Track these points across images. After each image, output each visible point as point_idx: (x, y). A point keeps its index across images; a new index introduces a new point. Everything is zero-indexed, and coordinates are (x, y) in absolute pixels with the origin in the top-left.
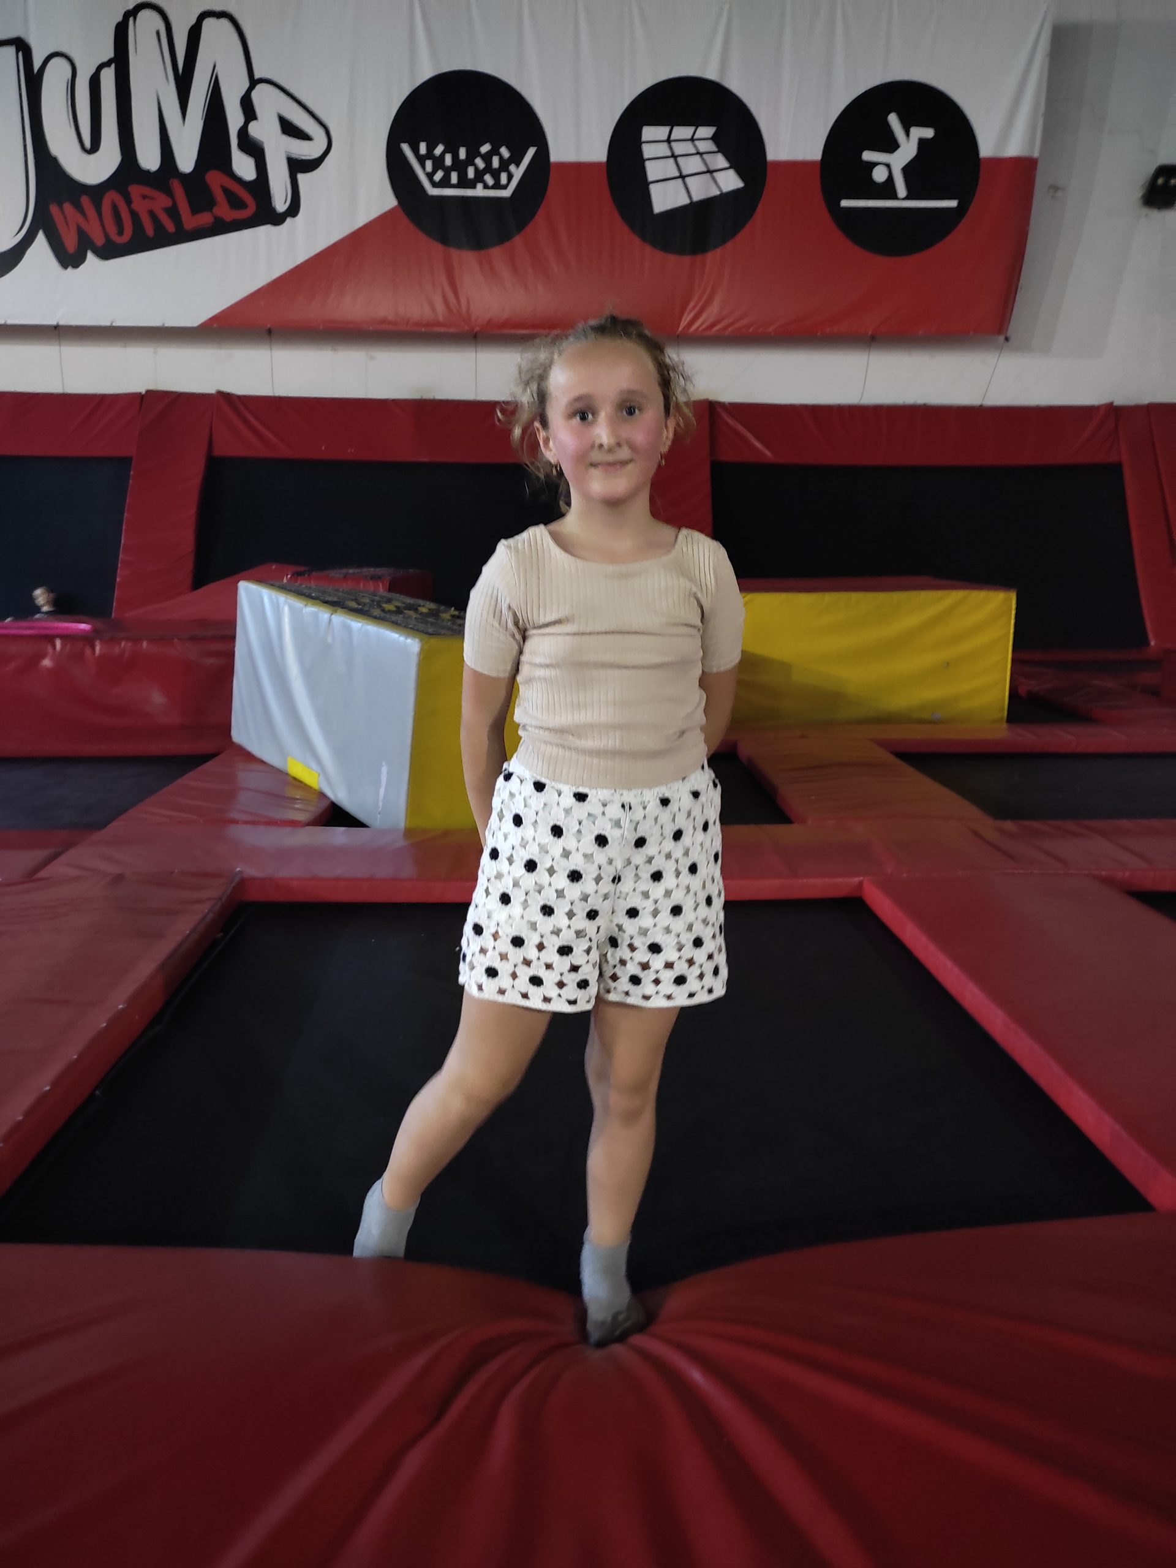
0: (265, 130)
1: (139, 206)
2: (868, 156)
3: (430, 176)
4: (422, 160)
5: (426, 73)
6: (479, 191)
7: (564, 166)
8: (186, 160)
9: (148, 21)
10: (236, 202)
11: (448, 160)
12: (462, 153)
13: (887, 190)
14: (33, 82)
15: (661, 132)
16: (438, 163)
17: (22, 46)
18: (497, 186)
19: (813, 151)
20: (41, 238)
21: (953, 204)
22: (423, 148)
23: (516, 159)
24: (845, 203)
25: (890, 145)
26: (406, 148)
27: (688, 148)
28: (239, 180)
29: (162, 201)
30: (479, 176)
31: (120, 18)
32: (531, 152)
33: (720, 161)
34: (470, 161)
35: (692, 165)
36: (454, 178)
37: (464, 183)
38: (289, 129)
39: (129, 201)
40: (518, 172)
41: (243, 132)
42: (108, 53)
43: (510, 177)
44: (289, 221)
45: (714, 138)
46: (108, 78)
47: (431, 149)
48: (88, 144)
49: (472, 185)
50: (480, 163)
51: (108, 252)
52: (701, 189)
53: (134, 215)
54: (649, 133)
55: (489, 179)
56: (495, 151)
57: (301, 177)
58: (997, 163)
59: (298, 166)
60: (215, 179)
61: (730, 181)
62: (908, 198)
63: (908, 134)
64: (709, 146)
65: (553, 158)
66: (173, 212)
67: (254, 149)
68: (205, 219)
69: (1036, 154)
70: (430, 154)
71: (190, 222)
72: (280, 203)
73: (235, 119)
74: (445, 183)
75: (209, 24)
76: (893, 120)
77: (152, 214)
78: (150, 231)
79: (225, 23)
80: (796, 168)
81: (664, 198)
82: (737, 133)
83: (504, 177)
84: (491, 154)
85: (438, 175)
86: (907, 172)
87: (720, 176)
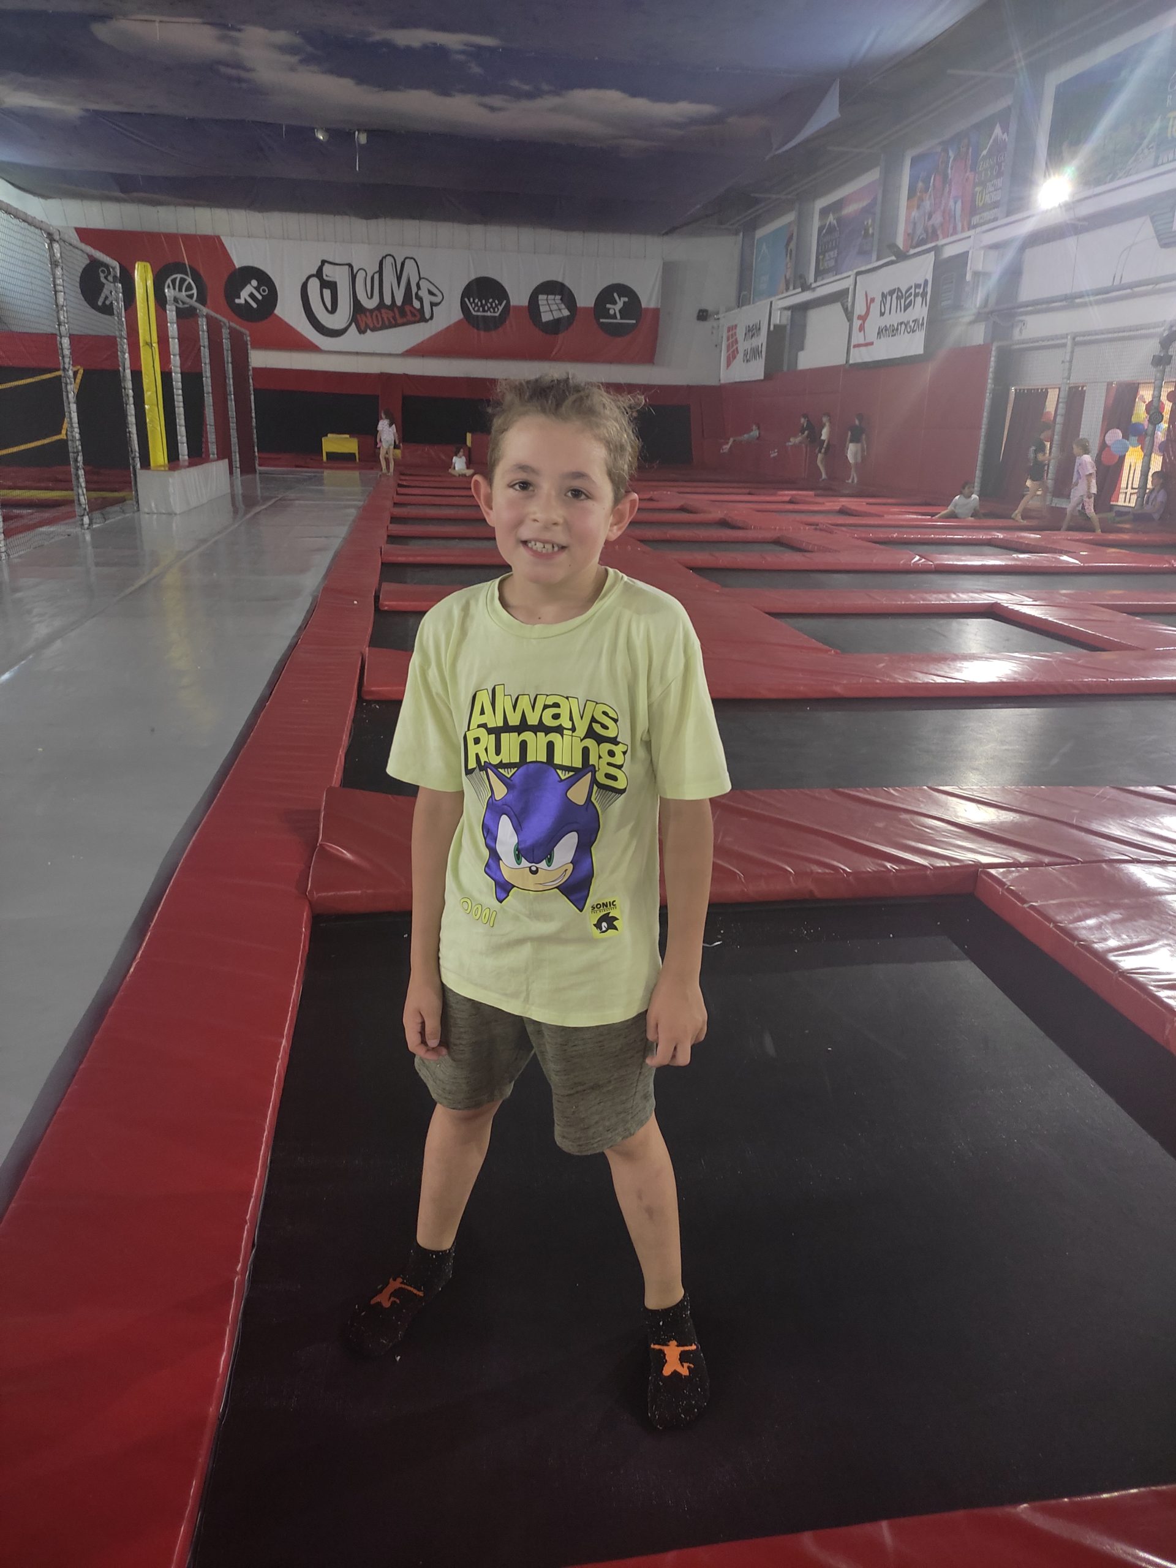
0: (423, 293)
1: (384, 316)
2: (608, 306)
3: (474, 309)
4: (471, 304)
5: (473, 277)
6: (489, 314)
7: (515, 307)
8: (399, 302)
9: (389, 260)
10: (414, 315)
11: (479, 304)
12: (484, 302)
13: (614, 317)
14: (354, 278)
15: (545, 297)
16: (476, 305)
17: (350, 266)
18: (494, 312)
19: (592, 304)
20: (353, 324)
21: (634, 322)
22: (472, 300)
23: (500, 304)
25: (615, 303)
26: (466, 300)
27: (553, 302)
28: (415, 308)
29: (391, 314)
30: (489, 309)
31: (380, 258)
32: (505, 302)
33: (563, 306)
34: (486, 304)
35: (554, 307)
36: (481, 309)
37: (484, 311)
38: (431, 293)
39: (381, 314)
40: (501, 308)
41: (417, 294)
42: (378, 269)
43: (498, 309)
44: (430, 321)
46: (377, 277)
47: (474, 301)
48: (369, 296)
49: (487, 311)
50: (489, 305)
51: (373, 330)
52: (557, 315)
53: (382, 318)
54: (541, 297)
55: (491, 310)
56: (494, 301)
57: (434, 308)
58: (647, 310)
59: (432, 305)
60: (407, 308)
61: (566, 313)
62: (621, 318)
63: (620, 299)
64: (560, 302)
65: (512, 304)
66: (394, 318)
67: (420, 300)
68: (405, 320)
69: (659, 307)
71: (400, 321)
72: (427, 316)
73: (414, 289)
74: (478, 311)
75: (407, 261)
76: (615, 295)
77: (388, 318)
78: (387, 323)
79: (412, 260)
80: (586, 309)
81: (546, 317)
82: (568, 298)
83: (496, 310)
84: (492, 302)
85: (476, 309)
86: (620, 311)
87: (563, 311)
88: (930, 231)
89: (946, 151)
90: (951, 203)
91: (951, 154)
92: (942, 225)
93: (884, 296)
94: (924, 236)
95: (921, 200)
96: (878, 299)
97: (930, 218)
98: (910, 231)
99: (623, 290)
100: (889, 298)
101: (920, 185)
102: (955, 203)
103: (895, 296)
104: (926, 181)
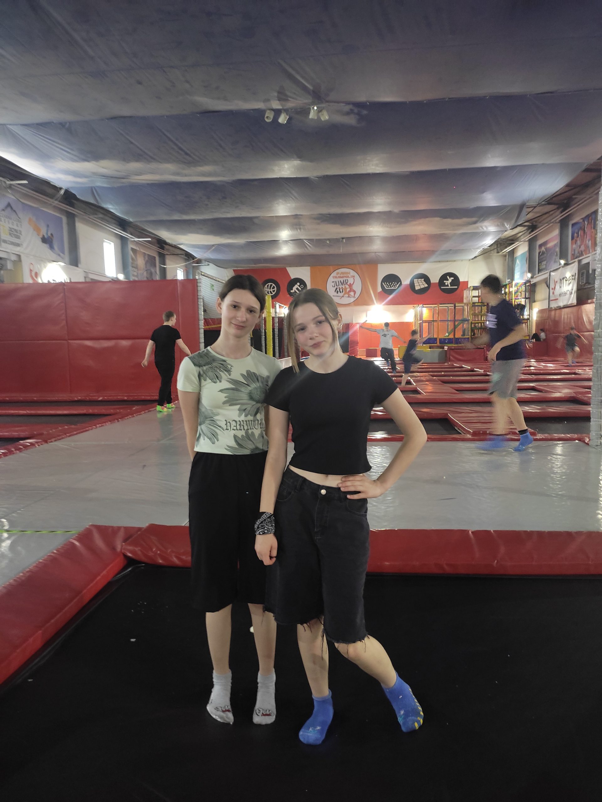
2: (445, 281)
3: (386, 287)
6: (393, 288)
11: (389, 284)
12: (390, 284)
13: (448, 286)
15: (417, 280)
18: (395, 287)
19: (437, 281)
21: (457, 287)
22: (385, 283)
23: (398, 284)
24: (442, 287)
25: (448, 280)
26: (383, 283)
30: (393, 286)
33: (425, 283)
34: (391, 284)
36: (389, 286)
37: (390, 287)
40: (398, 285)
43: (397, 286)
45: (424, 280)
49: (392, 287)
50: (393, 285)
52: (422, 287)
55: (394, 286)
56: (395, 283)
58: (462, 282)
61: (426, 285)
62: (451, 286)
63: (450, 278)
64: (424, 281)
70: (386, 284)
74: (388, 287)
76: (448, 277)
80: (435, 284)
81: (417, 288)
82: (426, 279)
83: (396, 286)
84: (394, 284)
85: (387, 286)
86: (450, 283)
87: (425, 285)
88: (580, 253)
89: (584, 221)
90: (587, 242)
91: (586, 223)
92: (585, 250)
93: (561, 280)
94: (578, 255)
95: (576, 241)
96: (559, 281)
97: (580, 247)
98: (573, 253)
99: (451, 275)
100: (562, 281)
101: (576, 235)
102: (589, 241)
103: (565, 280)
104: (578, 233)
